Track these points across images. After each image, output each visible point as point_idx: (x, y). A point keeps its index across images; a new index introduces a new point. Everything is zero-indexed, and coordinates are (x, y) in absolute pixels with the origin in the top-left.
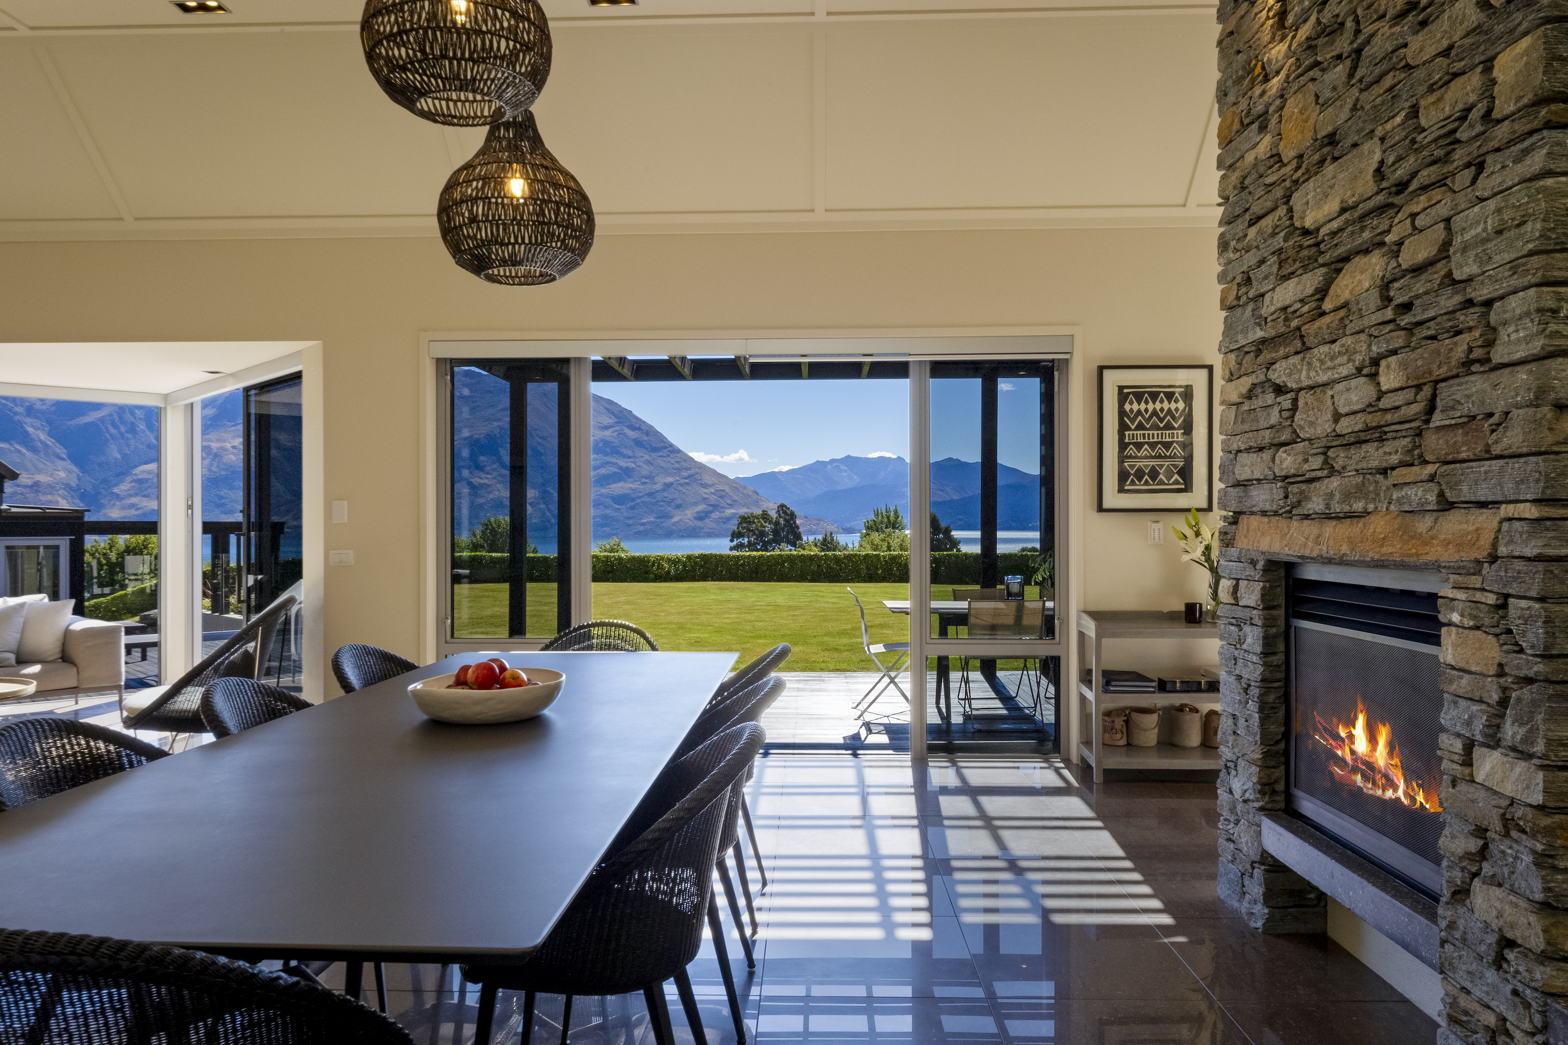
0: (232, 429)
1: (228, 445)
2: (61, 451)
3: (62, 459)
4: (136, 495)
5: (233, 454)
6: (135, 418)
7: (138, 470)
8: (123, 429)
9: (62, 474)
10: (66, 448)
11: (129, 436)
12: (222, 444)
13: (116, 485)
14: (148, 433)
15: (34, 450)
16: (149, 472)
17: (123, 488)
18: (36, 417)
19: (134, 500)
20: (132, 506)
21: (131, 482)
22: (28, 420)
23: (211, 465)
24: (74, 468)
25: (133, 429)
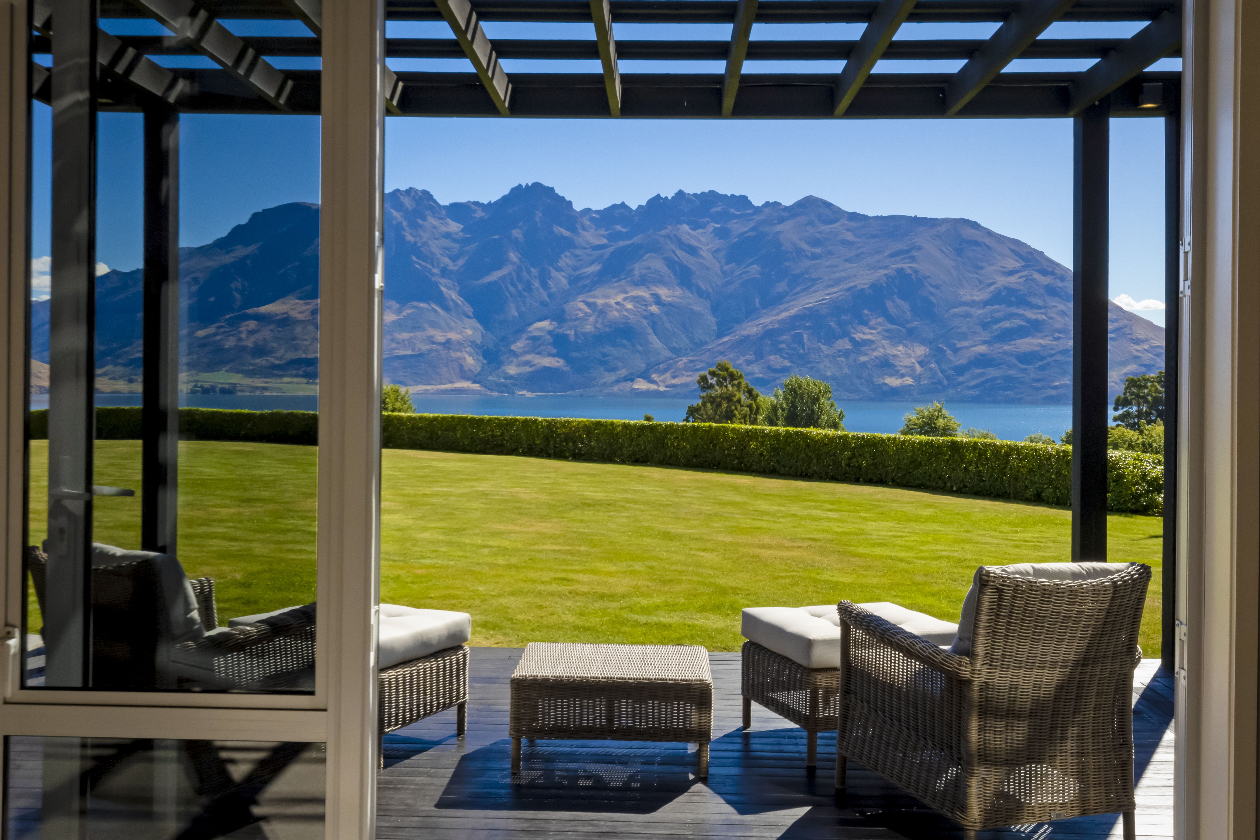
0: (616, 284)
1: (612, 302)
2: (469, 309)
3: (469, 317)
4: (529, 352)
5: (617, 310)
6: (530, 275)
7: (531, 328)
8: (520, 287)
9: (469, 332)
10: (472, 306)
11: (526, 294)
12: (607, 301)
13: (514, 342)
14: (541, 291)
15: (446, 309)
16: (541, 329)
17: (519, 345)
18: (450, 278)
19: (528, 357)
20: (527, 363)
21: (527, 339)
22: (443, 281)
23: (596, 321)
24: (478, 325)
25: (528, 288)
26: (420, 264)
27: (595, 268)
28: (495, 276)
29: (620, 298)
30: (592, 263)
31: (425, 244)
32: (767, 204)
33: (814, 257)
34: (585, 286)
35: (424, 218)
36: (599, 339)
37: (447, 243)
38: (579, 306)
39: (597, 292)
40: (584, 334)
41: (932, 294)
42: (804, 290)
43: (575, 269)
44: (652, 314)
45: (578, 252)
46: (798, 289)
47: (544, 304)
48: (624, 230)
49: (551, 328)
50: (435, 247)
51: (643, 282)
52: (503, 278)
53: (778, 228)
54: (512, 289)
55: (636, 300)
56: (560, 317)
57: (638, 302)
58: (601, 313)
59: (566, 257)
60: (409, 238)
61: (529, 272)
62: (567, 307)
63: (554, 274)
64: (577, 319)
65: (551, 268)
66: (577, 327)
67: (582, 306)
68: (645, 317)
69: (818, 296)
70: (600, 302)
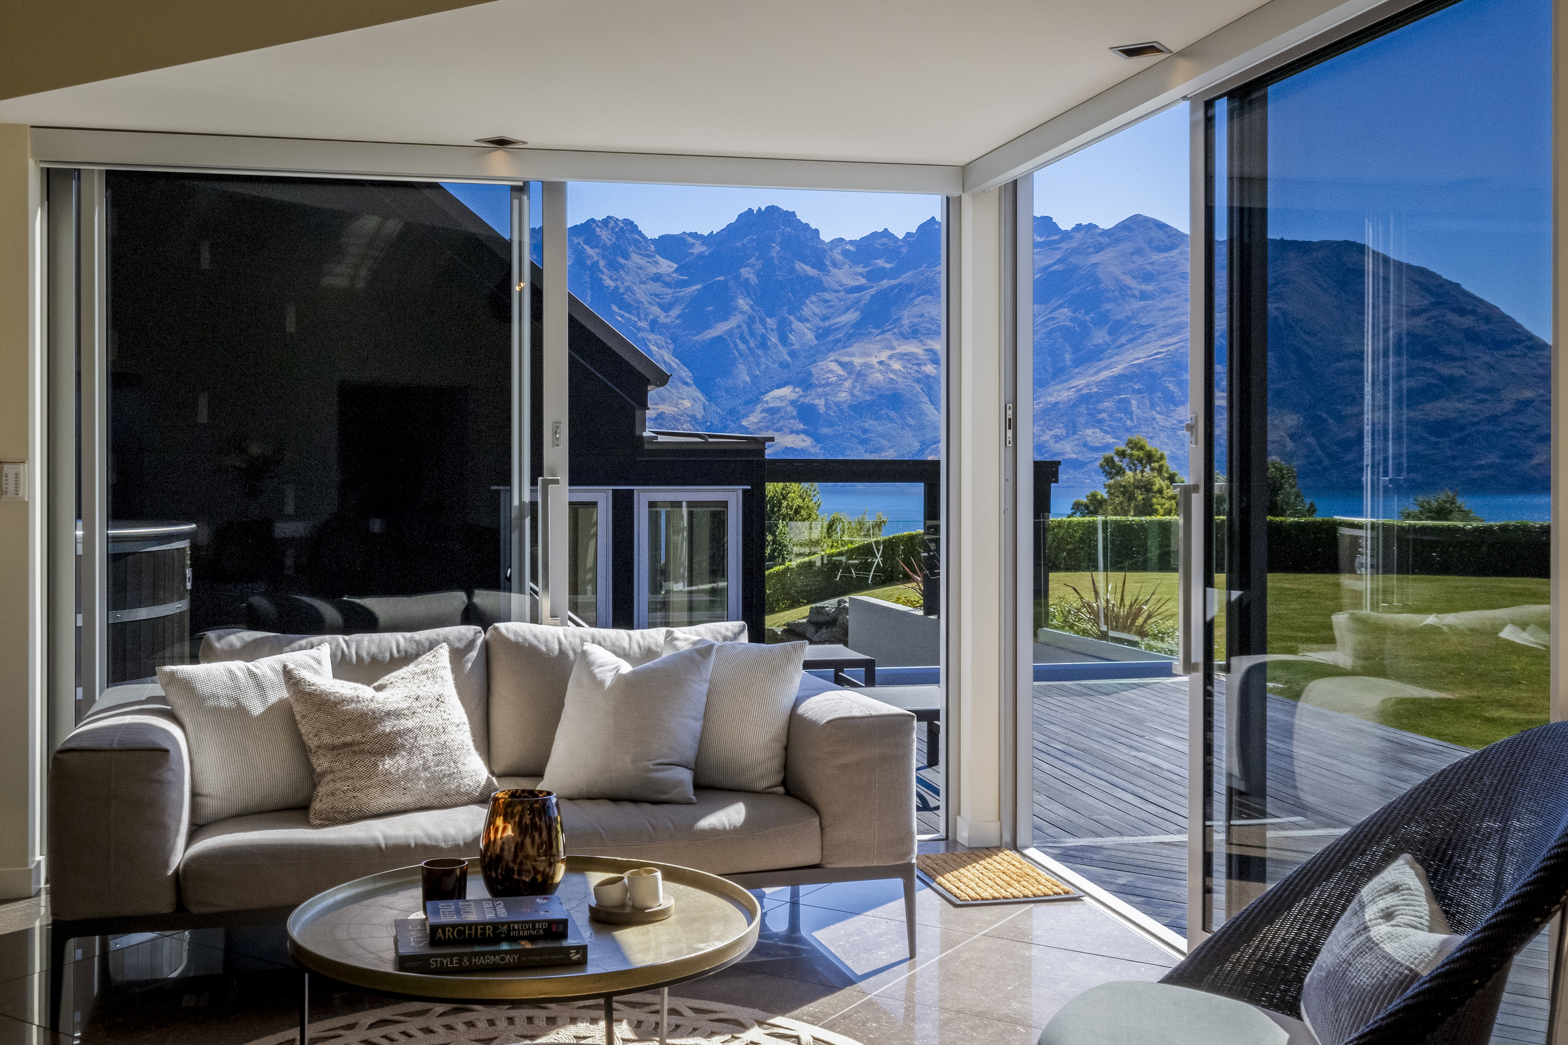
0: (879, 338)
1: (874, 361)
2: (688, 376)
3: (687, 384)
4: (767, 428)
5: (880, 372)
6: (766, 329)
7: (768, 397)
8: (752, 343)
9: (687, 404)
10: (691, 370)
11: (760, 352)
12: (867, 360)
13: (745, 416)
14: (780, 347)
16: (781, 399)
17: (752, 420)
18: (662, 334)
21: (762, 411)
22: (652, 337)
23: (854, 387)
24: (699, 394)
25: (763, 344)
26: (622, 316)
27: (852, 316)
28: (720, 329)
29: (884, 356)
30: (847, 309)
31: (628, 289)
32: (1079, 227)
33: (1144, 296)
34: (839, 341)
35: (626, 256)
36: (859, 409)
37: (656, 287)
38: (830, 367)
39: (855, 348)
40: (837, 404)
41: (1306, 343)
42: (1130, 341)
43: (825, 318)
44: (928, 377)
45: (827, 296)
46: (1123, 340)
47: (784, 366)
48: (888, 266)
49: (793, 396)
50: (641, 293)
51: (914, 333)
52: (730, 333)
53: (1095, 259)
54: (742, 346)
55: (903, 357)
56: (805, 382)
57: (909, 360)
58: (860, 375)
59: (812, 302)
60: (608, 282)
61: (763, 322)
62: (814, 370)
63: (797, 325)
64: (828, 384)
65: (792, 318)
66: (827, 394)
67: (834, 366)
68: (918, 381)
69: (1152, 348)
70: (858, 361)
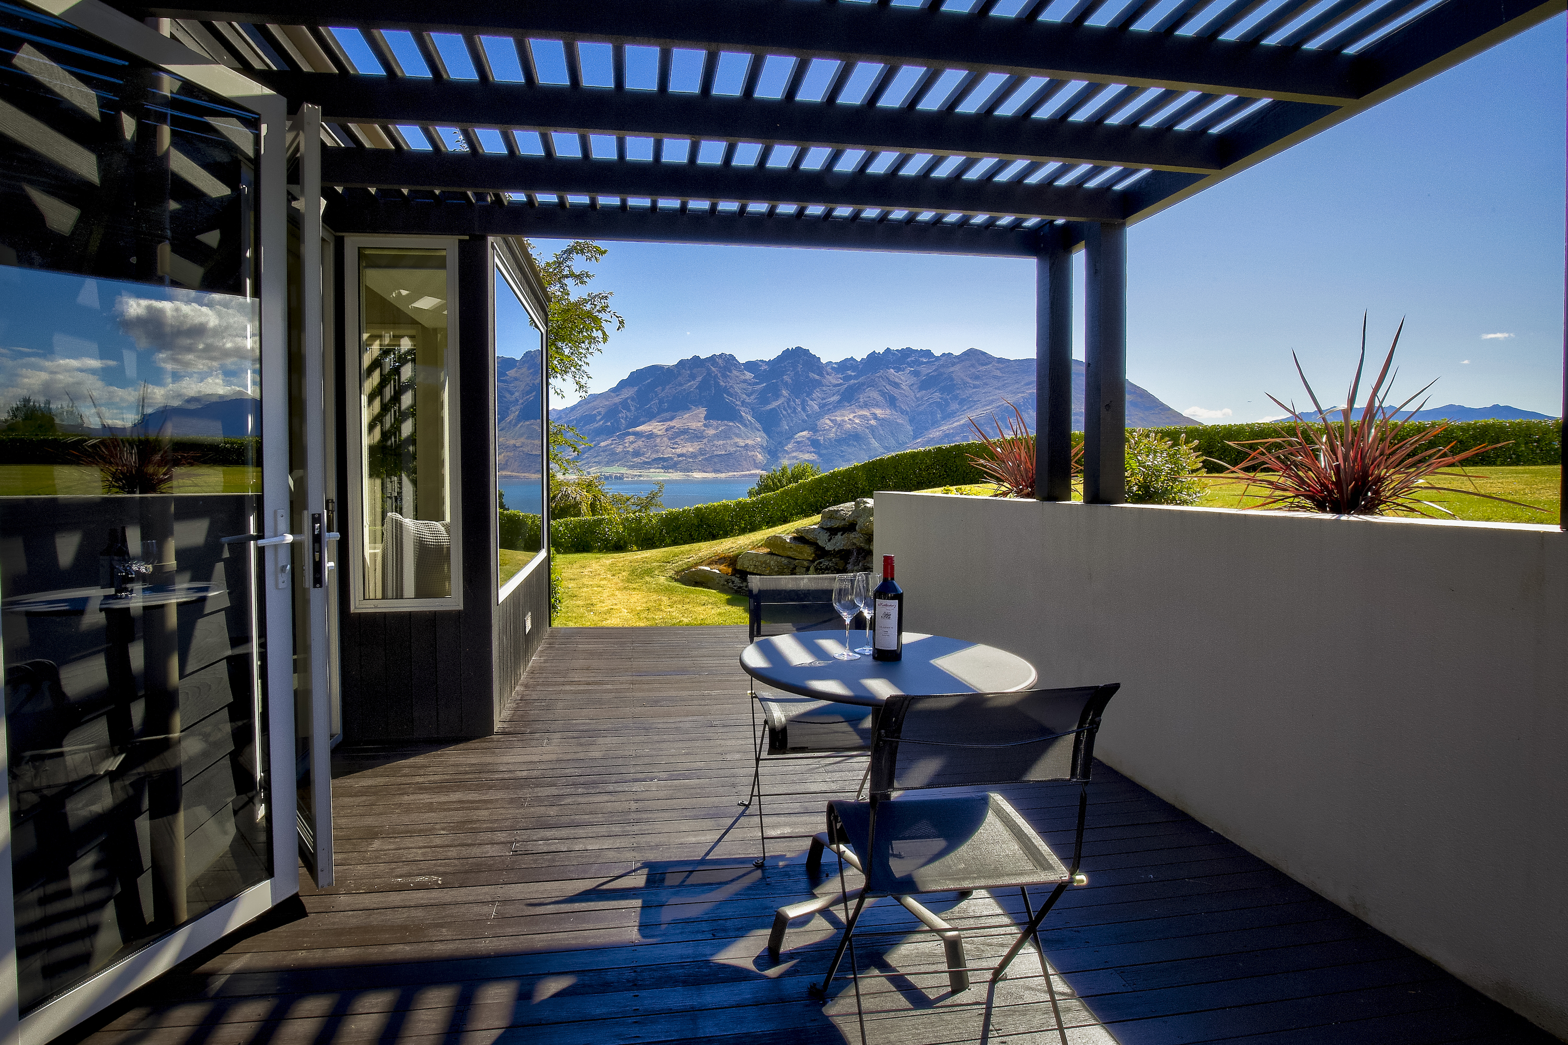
0: (849, 408)
1: (847, 419)
2: (758, 425)
3: (759, 431)
4: (796, 451)
5: (849, 424)
7: (796, 436)
8: (789, 411)
10: (761, 424)
11: (793, 415)
12: (843, 418)
13: (786, 445)
14: (802, 413)
15: (745, 426)
16: (803, 437)
17: (789, 447)
18: (747, 407)
19: (794, 454)
20: (794, 457)
21: (794, 443)
22: (743, 409)
23: (837, 431)
24: (764, 435)
25: (794, 411)
26: (729, 399)
27: (836, 398)
28: (774, 405)
29: (851, 416)
30: (834, 395)
31: (731, 386)
32: (944, 354)
33: (975, 387)
34: (829, 409)
35: (730, 372)
36: (840, 441)
37: (744, 386)
38: (826, 422)
39: (838, 413)
40: (829, 439)
42: (968, 408)
43: (823, 399)
44: (872, 426)
45: (824, 388)
46: (965, 408)
47: (804, 421)
48: (853, 374)
49: (808, 436)
50: (737, 388)
51: (866, 406)
52: (779, 406)
53: (952, 369)
54: (784, 412)
55: (860, 417)
56: (814, 429)
57: (863, 418)
58: (840, 425)
59: (817, 392)
60: (722, 383)
61: (794, 401)
62: (818, 423)
63: (810, 402)
64: (825, 430)
65: (807, 399)
66: (825, 434)
67: (828, 422)
68: (867, 428)
69: (979, 412)
70: (839, 419)
